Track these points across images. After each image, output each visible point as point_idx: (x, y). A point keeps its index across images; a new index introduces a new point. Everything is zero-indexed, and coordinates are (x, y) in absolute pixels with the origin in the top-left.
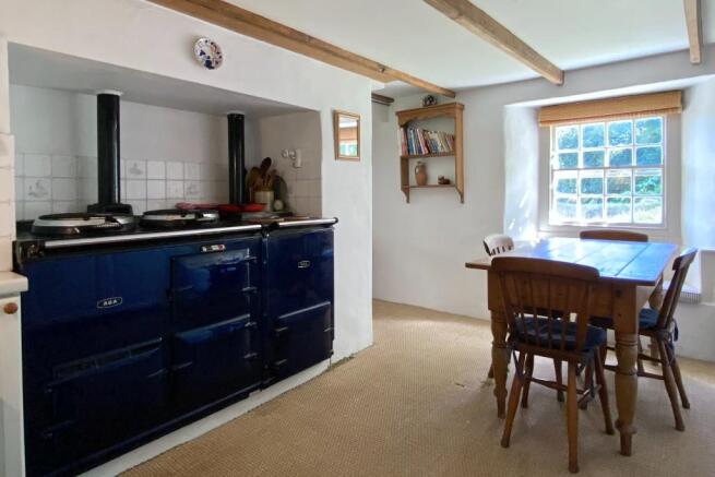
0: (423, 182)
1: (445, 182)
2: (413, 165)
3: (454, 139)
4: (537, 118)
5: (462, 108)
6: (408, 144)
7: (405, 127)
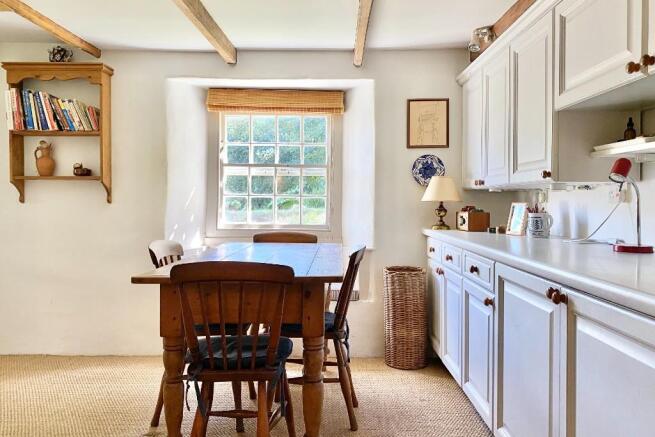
0: (49, 172)
1: (83, 173)
2: (32, 145)
3: (98, 113)
4: (204, 101)
5: (110, 73)
6: (23, 113)
7: (20, 87)
